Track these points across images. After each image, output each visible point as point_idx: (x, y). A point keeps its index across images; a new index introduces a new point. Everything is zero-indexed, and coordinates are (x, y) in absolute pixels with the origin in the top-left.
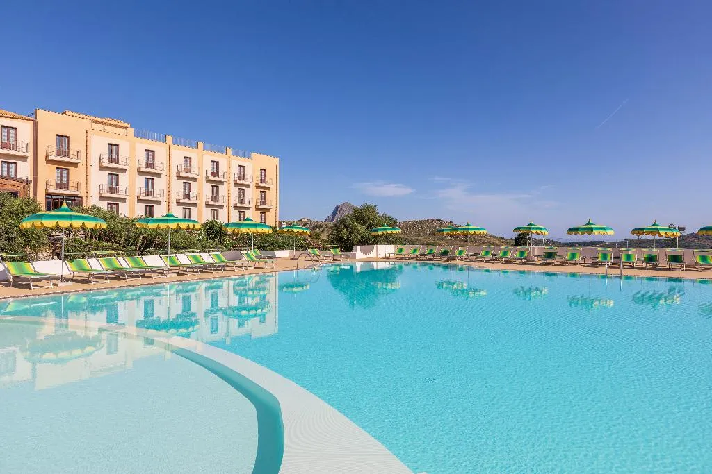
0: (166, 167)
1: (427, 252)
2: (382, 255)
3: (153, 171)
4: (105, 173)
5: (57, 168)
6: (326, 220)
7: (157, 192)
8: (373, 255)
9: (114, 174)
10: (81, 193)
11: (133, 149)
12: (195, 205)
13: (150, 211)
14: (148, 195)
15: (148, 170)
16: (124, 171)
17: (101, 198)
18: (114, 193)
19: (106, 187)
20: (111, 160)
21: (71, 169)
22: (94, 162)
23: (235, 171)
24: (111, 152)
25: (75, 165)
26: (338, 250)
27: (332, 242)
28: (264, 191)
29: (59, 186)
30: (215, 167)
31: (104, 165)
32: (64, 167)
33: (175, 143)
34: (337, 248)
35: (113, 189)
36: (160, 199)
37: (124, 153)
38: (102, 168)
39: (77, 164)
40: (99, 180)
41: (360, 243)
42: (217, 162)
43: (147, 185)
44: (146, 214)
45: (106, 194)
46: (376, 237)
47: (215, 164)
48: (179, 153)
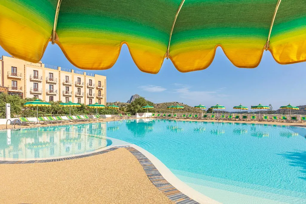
0: (58, 80)
1: (163, 115)
2: (146, 116)
3: (53, 82)
4: (32, 83)
5: (12, 81)
6: (127, 102)
7: (54, 91)
8: (143, 116)
9: (36, 83)
10: (23, 91)
11: (44, 73)
12: (71, 96)
13: (51, 99)
14: (51, 92)
15: (51, 81)
16: (40, 82)
17: (31, 93)
18: (37, 91)
19: (33, 89)
20: (35, 77)
21: (18, 81)
22: (28, 78)
23: (88, 82)
24: (35, 74)
25: (20, 79)
26: (130, 115)
27: (128, 112)
28: (100, 90)
29: (13, 88)
30: (79, 80)
31: (32, 79)
32: (15, 80)
33: (62, 70)
34: (130, 114)
35: (36, 89)
36: (56, 94)
37: (40, 74)
38: (31, 81)
39: (21, 79)
40: (30, 86)
41: (138, 112)
42: (80, 78)
43: (50, 88)
44: (50, 100)
45: (33, 92)
46: (144, 109)
47: (79, 79)
48: (64, 74)
